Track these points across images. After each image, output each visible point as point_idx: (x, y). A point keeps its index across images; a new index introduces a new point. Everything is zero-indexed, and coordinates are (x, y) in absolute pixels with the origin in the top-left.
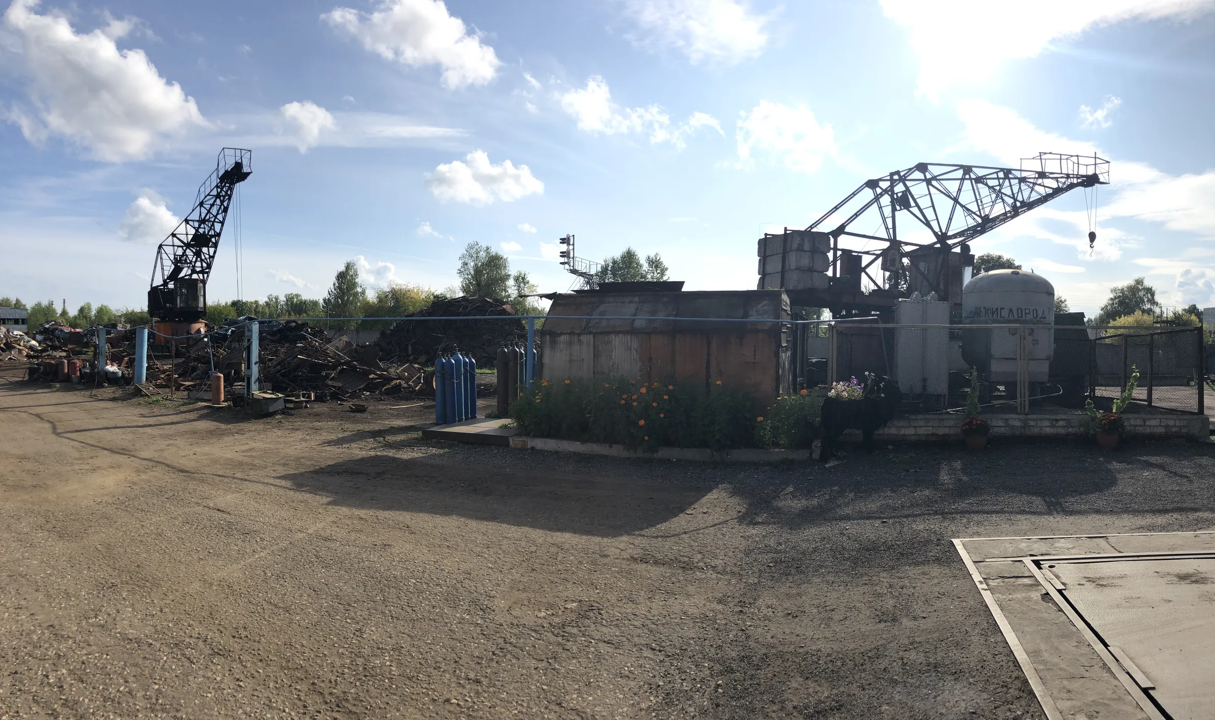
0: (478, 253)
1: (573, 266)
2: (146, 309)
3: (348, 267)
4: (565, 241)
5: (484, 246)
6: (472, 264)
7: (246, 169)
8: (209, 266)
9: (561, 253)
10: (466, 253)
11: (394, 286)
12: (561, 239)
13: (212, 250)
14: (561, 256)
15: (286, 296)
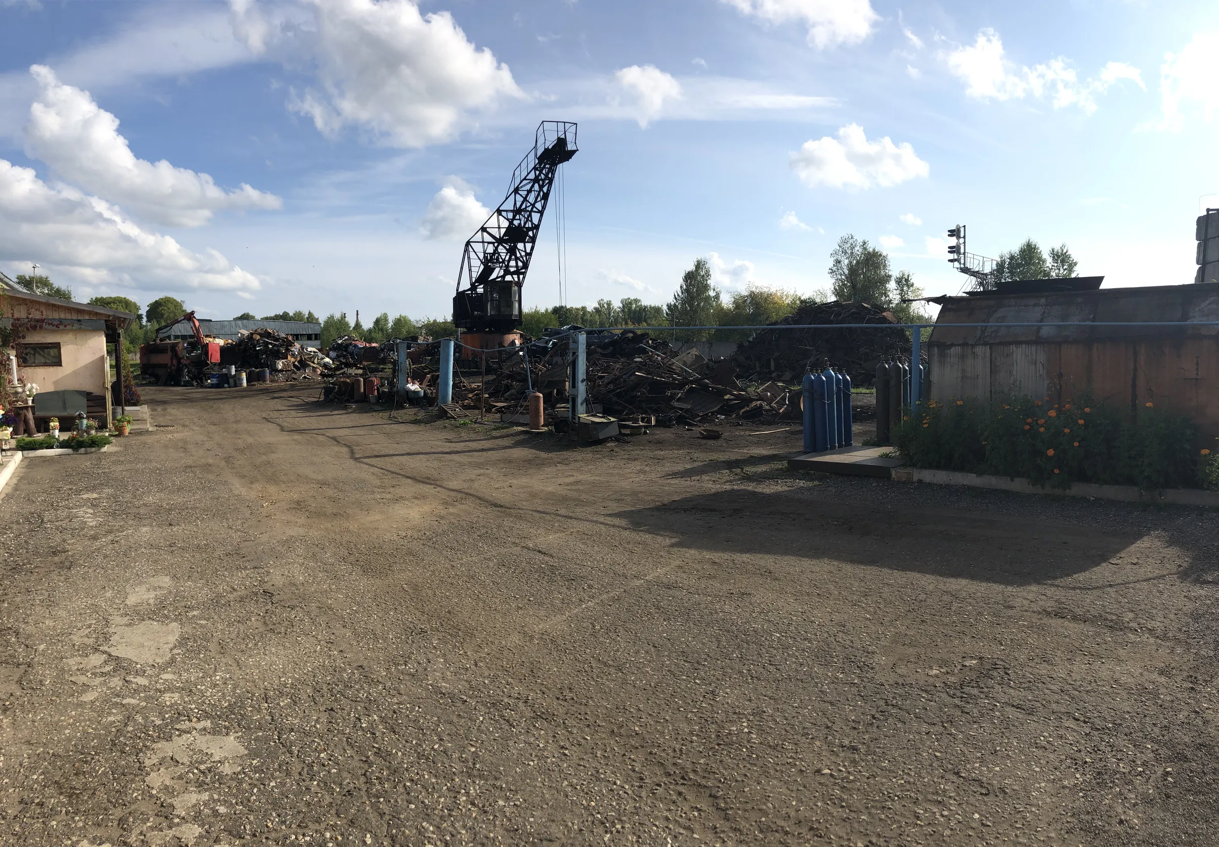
0: (852, 248)
1: (964, 264)
2: (450, 318)
3: (699, 265)
4: (954, 233)
5: (860, 241)
6: (846, 262)
7: (570, 147)
8: (526, 266)
9: (950, 247)
10: (838, 248)
11: (754, 289)
12: (949, 231)
13: (529, 246)
14: (949, 252)
15: (622, 302)
